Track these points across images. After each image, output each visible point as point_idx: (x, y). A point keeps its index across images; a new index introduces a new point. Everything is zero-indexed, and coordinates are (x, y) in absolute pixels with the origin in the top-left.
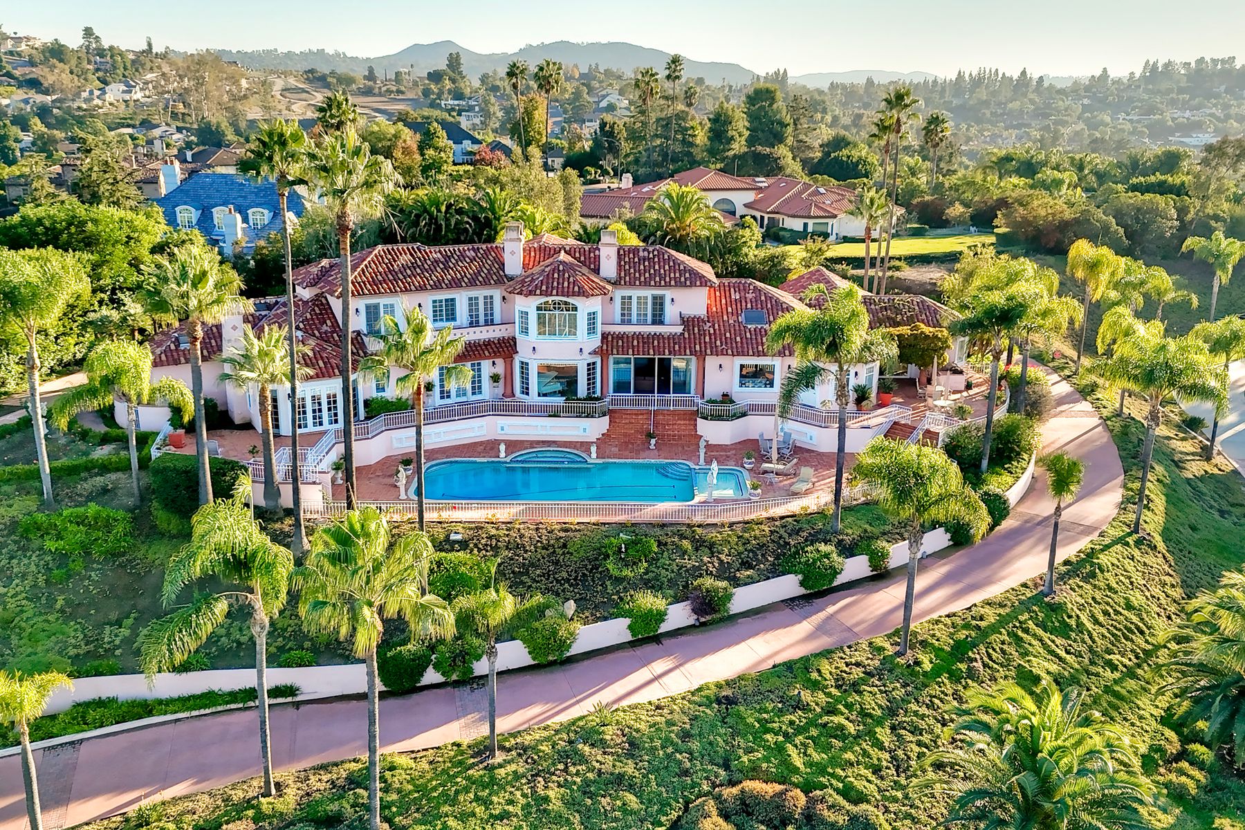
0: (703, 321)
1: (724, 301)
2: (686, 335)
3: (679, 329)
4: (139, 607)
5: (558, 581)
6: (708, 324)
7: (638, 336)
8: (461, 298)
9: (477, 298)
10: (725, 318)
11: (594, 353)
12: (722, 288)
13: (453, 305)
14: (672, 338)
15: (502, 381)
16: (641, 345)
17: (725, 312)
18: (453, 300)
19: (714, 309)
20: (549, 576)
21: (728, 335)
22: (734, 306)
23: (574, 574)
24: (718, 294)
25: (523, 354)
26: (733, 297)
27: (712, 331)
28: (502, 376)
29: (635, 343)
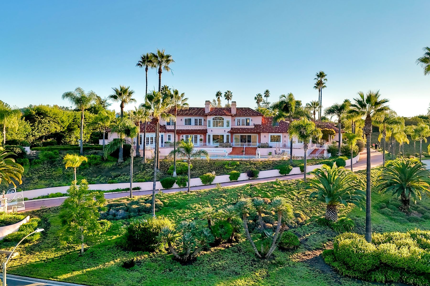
0: (261, 125)
1: (267, 121)
2: (255, 128)
3: (253, 127)
4: (102, 174)
5: (211, 169)
6: (262, 126)
7: (242, 129)
8: (193, 119)
9: (197, 119)
10: (267, 124)
11: (228, 132)
12: (267, 119)
13: (190, 120)
14: (251, 129)
15: (203, 141)
16: (242, 130)
17: (267, 123)
18: (191, 119)
19: (264, 123)
20: (209, 168)
21: (267, 128)
22: (270, 122)
23: (216, 168)
24: (265, 120)
25: (209, 133)
26: (270, 120)
27: (263, 127)
28: (203, 139)
29: (240, 130)
